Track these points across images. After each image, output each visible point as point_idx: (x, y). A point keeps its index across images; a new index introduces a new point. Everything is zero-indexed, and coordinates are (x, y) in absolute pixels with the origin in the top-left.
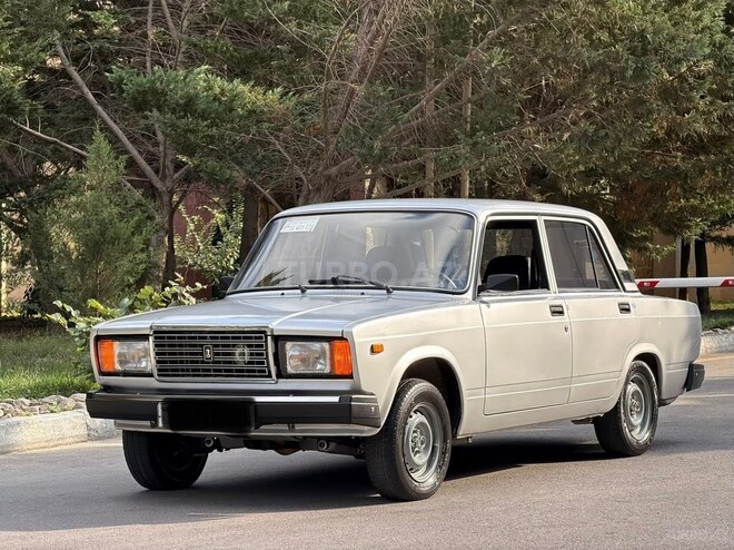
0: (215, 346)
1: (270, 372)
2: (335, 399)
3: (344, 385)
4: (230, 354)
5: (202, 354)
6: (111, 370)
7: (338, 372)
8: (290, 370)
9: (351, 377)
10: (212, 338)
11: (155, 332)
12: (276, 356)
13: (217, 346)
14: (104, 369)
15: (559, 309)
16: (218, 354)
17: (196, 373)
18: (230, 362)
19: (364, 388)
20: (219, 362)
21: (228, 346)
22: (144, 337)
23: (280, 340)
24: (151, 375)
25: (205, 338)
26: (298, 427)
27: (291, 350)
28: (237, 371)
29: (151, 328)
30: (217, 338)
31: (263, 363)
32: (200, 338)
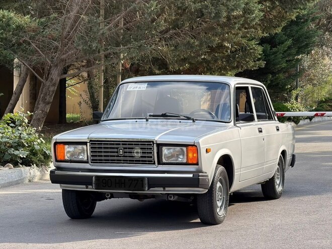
0: (124, 148)
1: (154, 161)
2: (191, 176)
3: (192, 168)
4: (131, 152)
5: (117, 152)
6: (62, 159)
7: (190, 162)
8: (164, 161)
9: (197, 164)
10: (123, 144)
11: (91, 141)
12: (158, 153)
13: (126, 148)
14: (59, 159)
15: (261, 130)
16: (126, 152)
17: (113, 161)
18: (132, 157)
19: (204, 170)
20: (127, 156)
21: (132, 148)
22: (85, 143)
23: (160, 146)
24: (87, 162)
25: (119, 144)
26: (167, 189)
27: (165, 151)
28: (136, 161)
29: (88, 138)
30: (126, 144)
31: (151, 157)
32: (116, 144)
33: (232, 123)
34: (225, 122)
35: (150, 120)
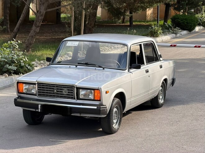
0: (57, 89)
1: (75, 98)
2: (96, 107)
3: (97, 103)
4: (62, 92)
5: (53, 91)
6: (22, 92)
7: (96, 99)
8: (81, 97)
9: (100, 100)
10: (56, 86)
11: (38, 83)
12: (77, 93)
13: (58, 89)
14: (20, 91)
15: (148, 71)
16: (58, 91)
17: (51, 96)
18: (62, 94)
19: (104, 104)
20: (58, 94)
21: (62, 89)
22: (35, 84)
23: (78, 89)
24: (36, 95)
25: (54, 86)
26: (82, 114)
27: (82, 92)
28: (64, 97)
29: (37, 81)
30: (58, 87)
31: (73, 95)
32: (53, 86)
33: (127, 71)
34: (123, 70)
35: (78, 66)
